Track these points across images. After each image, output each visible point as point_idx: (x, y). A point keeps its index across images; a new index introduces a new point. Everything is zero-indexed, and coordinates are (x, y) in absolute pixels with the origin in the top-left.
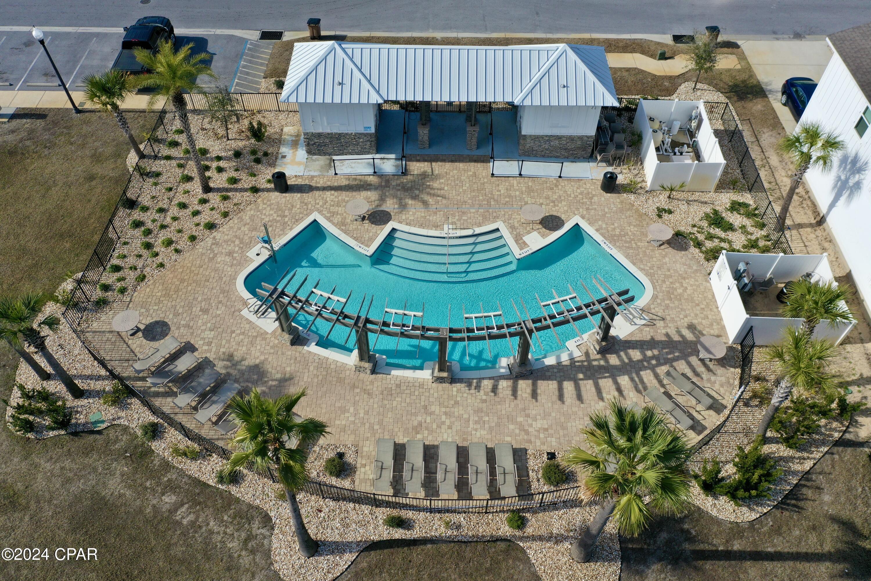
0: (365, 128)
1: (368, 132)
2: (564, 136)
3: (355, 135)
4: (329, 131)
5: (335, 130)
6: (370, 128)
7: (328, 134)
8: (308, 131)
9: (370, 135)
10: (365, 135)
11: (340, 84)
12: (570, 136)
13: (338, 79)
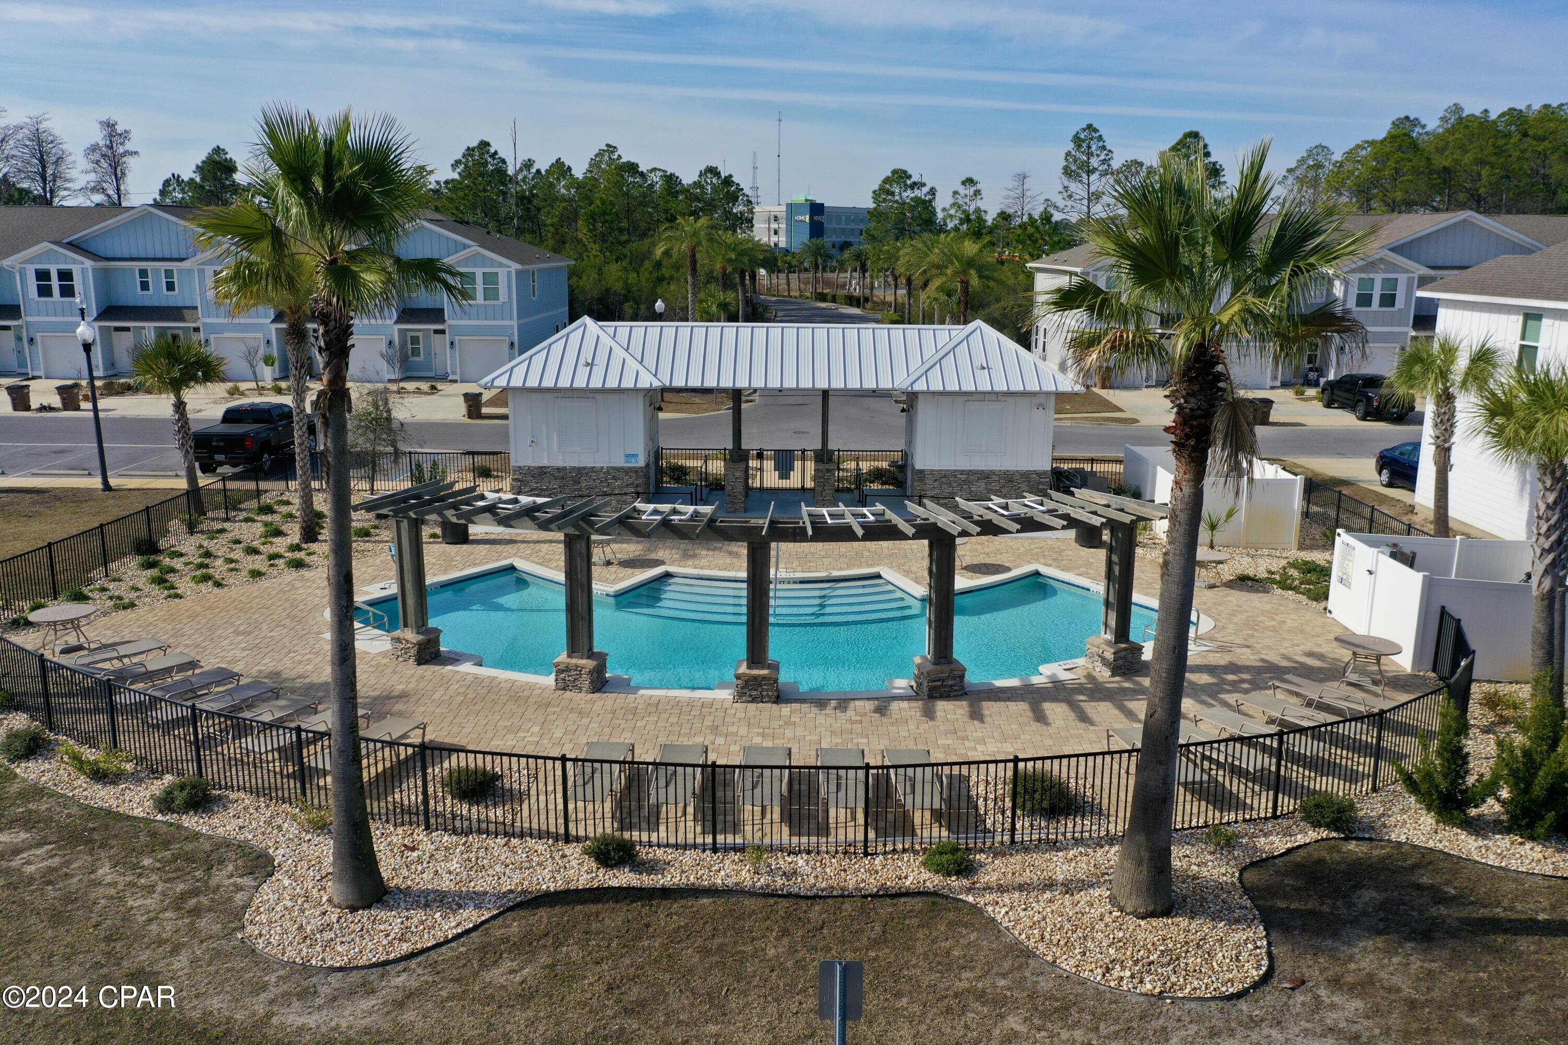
0: (627, 456)
1: (633, 465)
2: (993, 473)
3: (608, 473)
4: (560, 463)
5: (572, 462)
6: (635, 456)
7: (558, 469)
8: (522, 464)
9: (635, 470)
10: (627, 471)
11: (587, 364)
12: (1006, 473)
13: (587, 355)
